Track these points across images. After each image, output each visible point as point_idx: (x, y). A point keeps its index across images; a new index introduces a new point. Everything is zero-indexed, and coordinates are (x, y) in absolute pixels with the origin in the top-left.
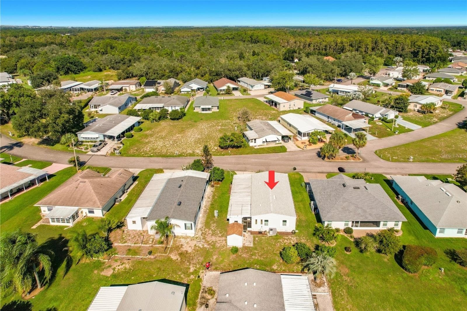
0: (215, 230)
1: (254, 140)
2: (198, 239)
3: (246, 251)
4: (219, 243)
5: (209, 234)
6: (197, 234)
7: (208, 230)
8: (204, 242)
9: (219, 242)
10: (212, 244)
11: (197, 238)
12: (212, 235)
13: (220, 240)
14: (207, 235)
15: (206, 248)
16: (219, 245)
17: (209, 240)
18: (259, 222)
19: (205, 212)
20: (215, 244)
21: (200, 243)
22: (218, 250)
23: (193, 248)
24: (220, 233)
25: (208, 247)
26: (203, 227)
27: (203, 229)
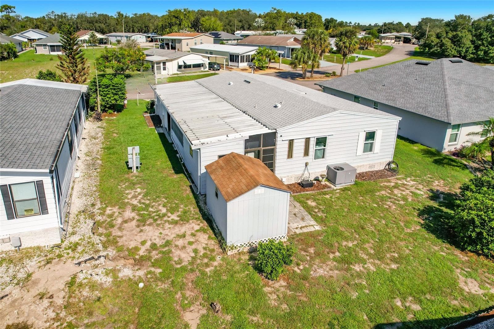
0: (148, 206)
1: (162, 64)
2: (80, 249)
3: (312, 250)
4: (184, 247)
5: (126, 222)
6: (73, 233)
7: (116, 209)
8: (113, 259)
9: (180, 242)
10: (155, 255)
11: (74, 247)
12: (142, 222)
13: (184, 236)
14: (120, 229)
15: (132, 283)
16: (186, 256)
17: (132, 245)
18: (299, 147)
19: (91, 165)
20: (166, 257)
21: (96, 267)
22: (192, 277)
23: (59, 301)
24: (172, 210)
25: (141, 273)
26: (93, 205)
27: (96, 211)
